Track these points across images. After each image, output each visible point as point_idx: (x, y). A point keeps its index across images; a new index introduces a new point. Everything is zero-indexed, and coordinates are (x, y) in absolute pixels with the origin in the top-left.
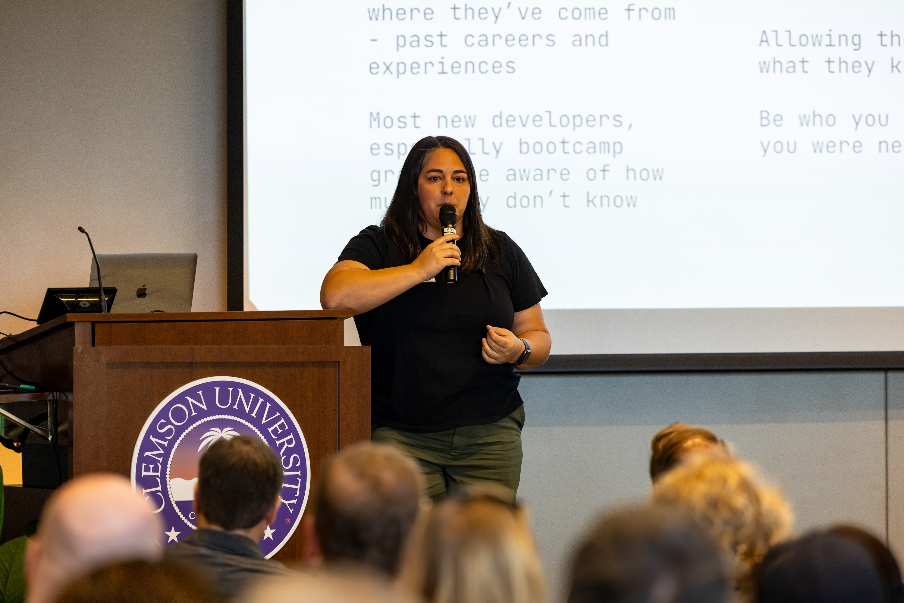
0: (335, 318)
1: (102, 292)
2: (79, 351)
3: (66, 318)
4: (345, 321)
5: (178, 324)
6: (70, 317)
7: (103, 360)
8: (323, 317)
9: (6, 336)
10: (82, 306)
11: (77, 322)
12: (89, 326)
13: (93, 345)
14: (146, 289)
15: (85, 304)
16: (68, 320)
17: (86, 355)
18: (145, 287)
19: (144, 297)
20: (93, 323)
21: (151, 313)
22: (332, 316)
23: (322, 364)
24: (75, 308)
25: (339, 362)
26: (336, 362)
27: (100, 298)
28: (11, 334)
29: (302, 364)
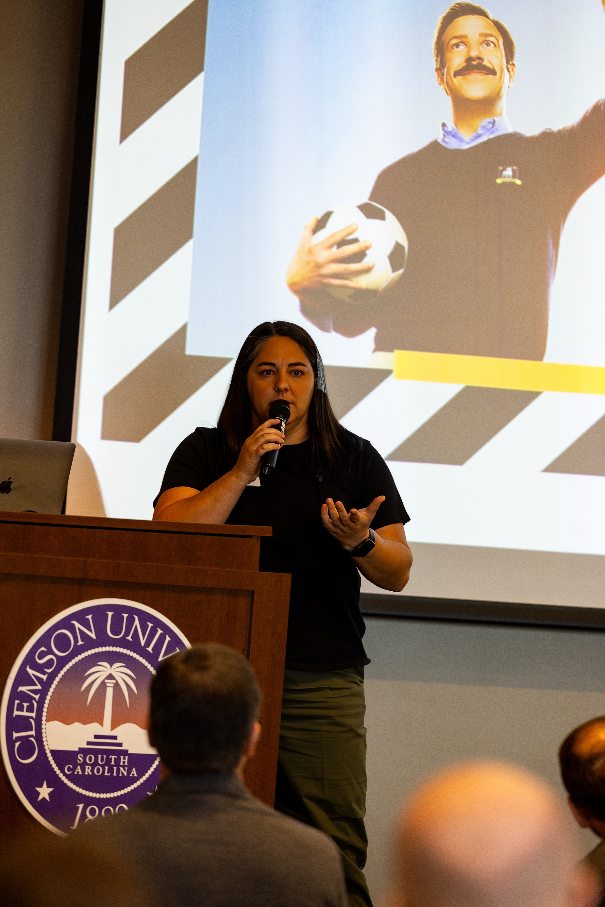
0: (251, 537)
5: (68, 529)
8: (237, 534)
14: (11, 482)
18: (10, 480)
19: (8, 493)
21: (23, 513)
22: (247, 534)
23: (233, 593)
25: (253, 592)
26: (250, 591)
29: (211, 591)
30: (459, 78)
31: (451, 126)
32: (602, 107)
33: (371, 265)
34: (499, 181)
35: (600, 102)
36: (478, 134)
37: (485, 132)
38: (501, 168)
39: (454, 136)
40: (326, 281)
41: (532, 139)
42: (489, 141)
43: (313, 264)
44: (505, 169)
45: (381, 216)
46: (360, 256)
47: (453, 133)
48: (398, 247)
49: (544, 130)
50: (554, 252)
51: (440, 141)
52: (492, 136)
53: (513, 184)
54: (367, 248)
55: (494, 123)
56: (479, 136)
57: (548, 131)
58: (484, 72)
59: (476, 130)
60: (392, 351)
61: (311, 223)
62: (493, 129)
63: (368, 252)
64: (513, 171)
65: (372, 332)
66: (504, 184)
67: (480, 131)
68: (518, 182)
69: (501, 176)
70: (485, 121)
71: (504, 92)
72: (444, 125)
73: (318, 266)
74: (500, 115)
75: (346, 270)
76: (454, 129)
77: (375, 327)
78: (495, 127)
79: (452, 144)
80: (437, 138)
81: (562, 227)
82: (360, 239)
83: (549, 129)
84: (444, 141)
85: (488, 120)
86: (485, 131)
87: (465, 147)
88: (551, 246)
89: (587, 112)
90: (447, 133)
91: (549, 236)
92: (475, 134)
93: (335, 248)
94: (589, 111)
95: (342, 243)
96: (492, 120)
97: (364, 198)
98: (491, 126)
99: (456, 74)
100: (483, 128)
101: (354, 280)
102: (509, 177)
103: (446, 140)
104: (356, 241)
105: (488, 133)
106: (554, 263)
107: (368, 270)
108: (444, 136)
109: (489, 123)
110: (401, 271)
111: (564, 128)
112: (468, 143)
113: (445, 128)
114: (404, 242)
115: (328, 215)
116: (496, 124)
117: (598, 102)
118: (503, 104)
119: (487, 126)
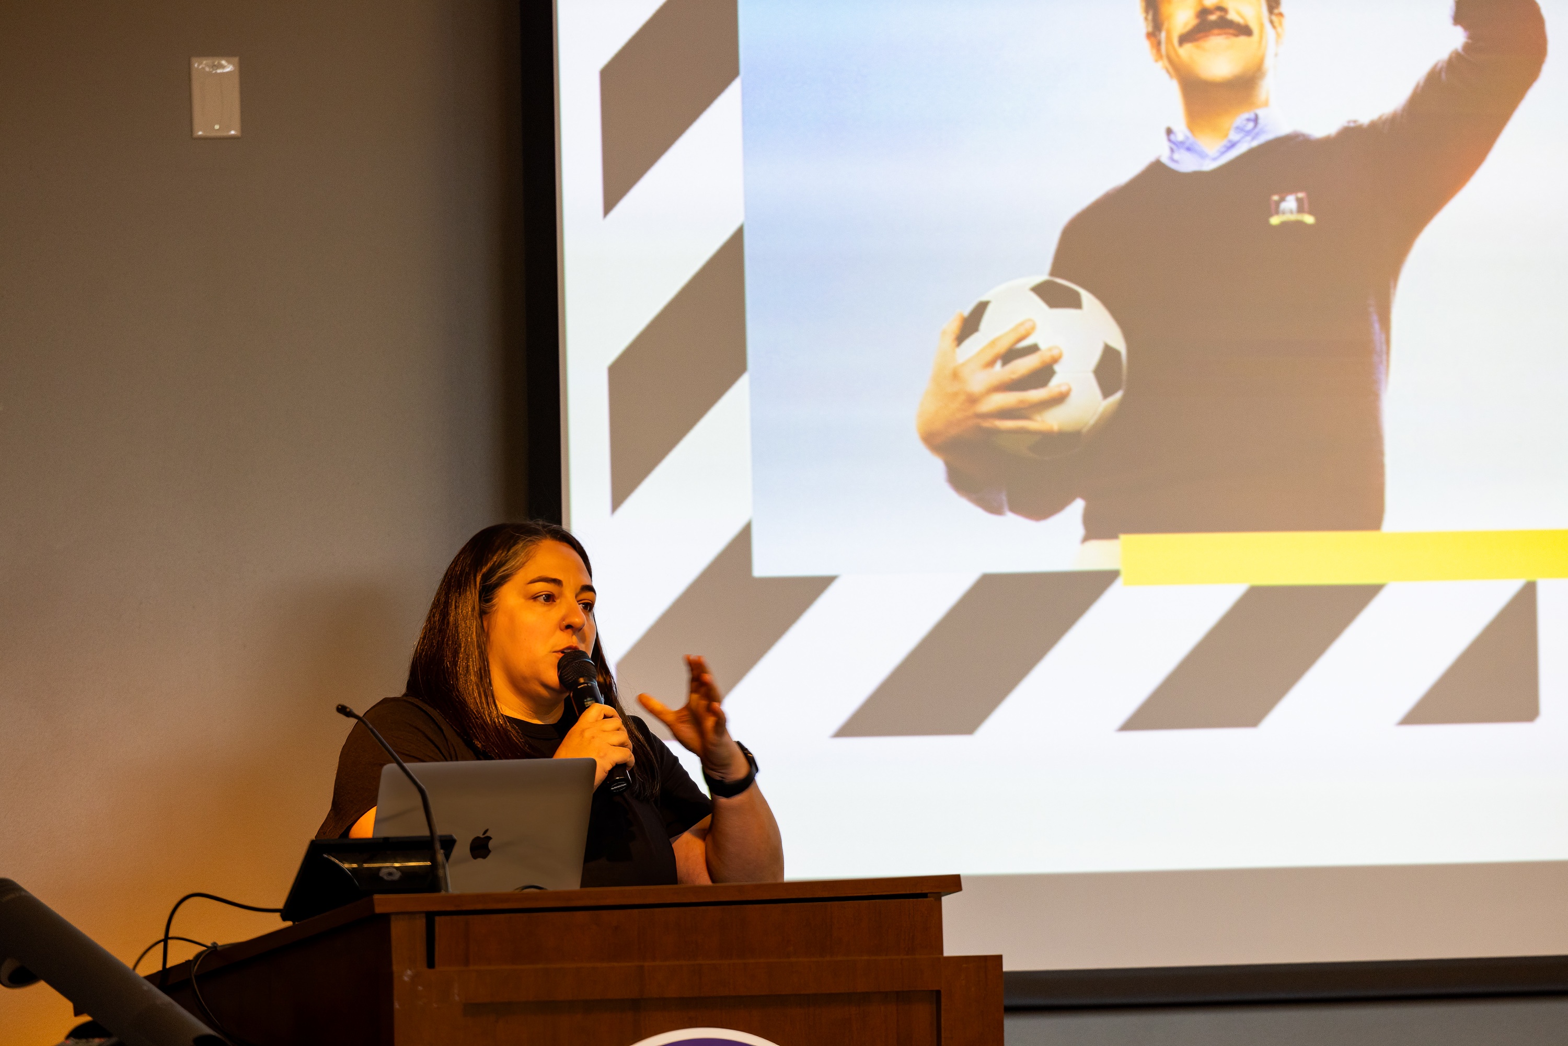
0: (924, 895)
1: (438, 846)
2: (406, 979)
3: (371, 905)
4: (946, 900)
6: (383, 903)
7: (457, 998)
8: (900, 892)
9: (205, 948)
10: (385, 878)
11: (397, 914)
12: (420, 924)
13: (431, 964)
14: (489, 838)
15: (390, 874)
16: (379, 910)
17: (420, 988)
18: (488, 834)
19: (484, 857)
20: (430, 917)
21: (517, 891)
22: (919, 891)
23: (903, 997)
24: (376, 883)
25: (938, 993)
26: (933, 991)
27: (433, 859)
28: (215, 943)
29: (865, 998)
30: (1188, 48)
31: (1181, 131)
32: (1443, 75)
33: (1064, 389)
34: (1275, 220)
35: (1439, 66)
36: (1230, 141)
37: (1243, 138)
38: (1276, 198)
39: (1188, 149)
40: (987, 424)
41: (1326, 143)
42: (1251, 153)
43: (962, 398)
44: (1282, 199)
45: (1074, 302)
46: (1043, 375)
47: (1187, 144)
48: (1109, 353)
49: (1346, 124)
50: (1383, 337)
51: (1165, 160)
52: (1255, 144)
53: (1300, 223)
54: (1055, 360)
55: (1256, 120)
56: (1233, 145)
57: (1352, 125)
58: (1231, 31)
59: (1226, 135)
60: (1114, 536)
61: (953, 325)
62: (1257, 130)
63: (1057, 367)
64: (1299, 201)
65: (1077, 507)
66: (1284, 224)
67: (1234, 136)
68: (1309, 219)
69: (1277, 212)
70: (1241, 119)
71: (1269, 63)
72: (1169, 132)
73: (973, 400)
74: (1266, 104)
75: (1022, 402)
76: (1187, 138)
77: (1083, 498)
78: (1260, 126)
79: (1187, 164)
80: (1160, 157)
81: (1392, 291)
82: (1042, 346)
83: (1355, 122)
84: (1172, 160)
85: (1246, 115)
86: (1241, 135)
87: (1209, 166)
88: (1377, 326)
89: (1417, 86)
90: (1176, 145)
91: (1372, 309)
92: (1224, 142)
93: (998, 365)
94: (1422, 83)
95: (1009, 356)
96: (1252, 116)
97: (1043, 276)
98: (1251, 125)
99: (1185, 39)
100: (1239, 129)
101: (1038, 417)
102: (1291, 212)
103: (1176, 156)
104: (1034, 349)
105: (1249, 138)
106: (1384, 357)
107: (1060, 399)
108: (1172, 150)
109: (1248, 120)
110: (1118, 395)
111: (1380, 118)
112: (1215, 159)
113: (1172, 137)
114: (1119, 343)
115: (981, 308)
116: (1261, 121)
117: (1436, 65)
118: (1268, 87)
119: (1245, 126)
